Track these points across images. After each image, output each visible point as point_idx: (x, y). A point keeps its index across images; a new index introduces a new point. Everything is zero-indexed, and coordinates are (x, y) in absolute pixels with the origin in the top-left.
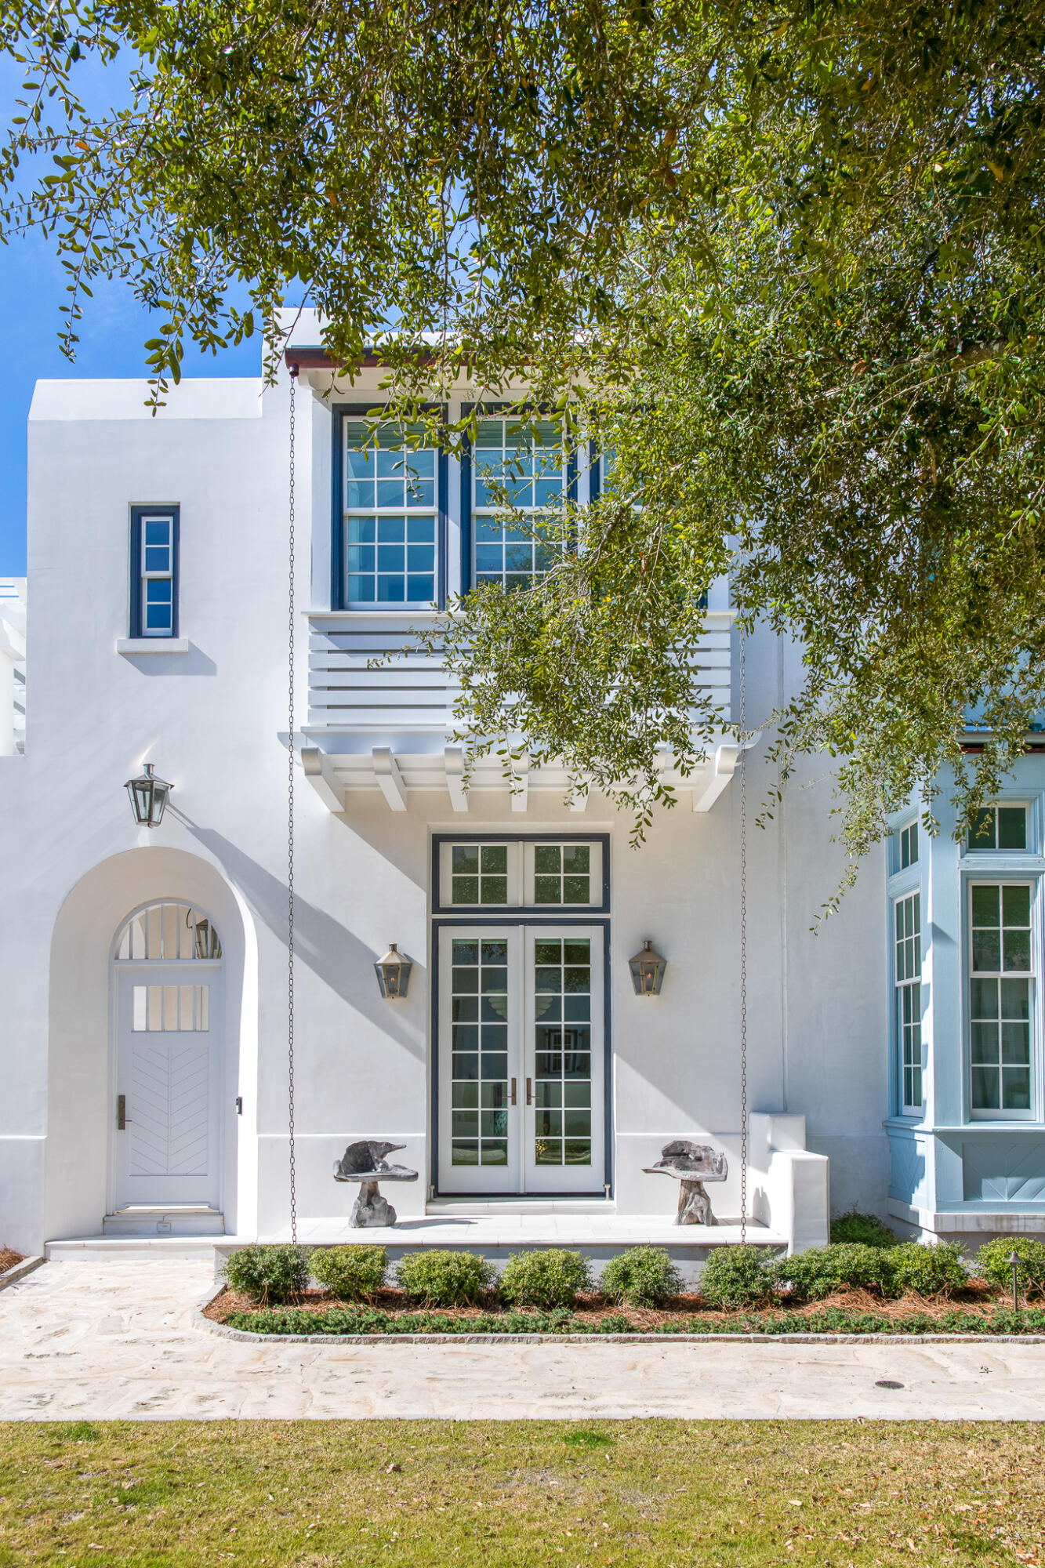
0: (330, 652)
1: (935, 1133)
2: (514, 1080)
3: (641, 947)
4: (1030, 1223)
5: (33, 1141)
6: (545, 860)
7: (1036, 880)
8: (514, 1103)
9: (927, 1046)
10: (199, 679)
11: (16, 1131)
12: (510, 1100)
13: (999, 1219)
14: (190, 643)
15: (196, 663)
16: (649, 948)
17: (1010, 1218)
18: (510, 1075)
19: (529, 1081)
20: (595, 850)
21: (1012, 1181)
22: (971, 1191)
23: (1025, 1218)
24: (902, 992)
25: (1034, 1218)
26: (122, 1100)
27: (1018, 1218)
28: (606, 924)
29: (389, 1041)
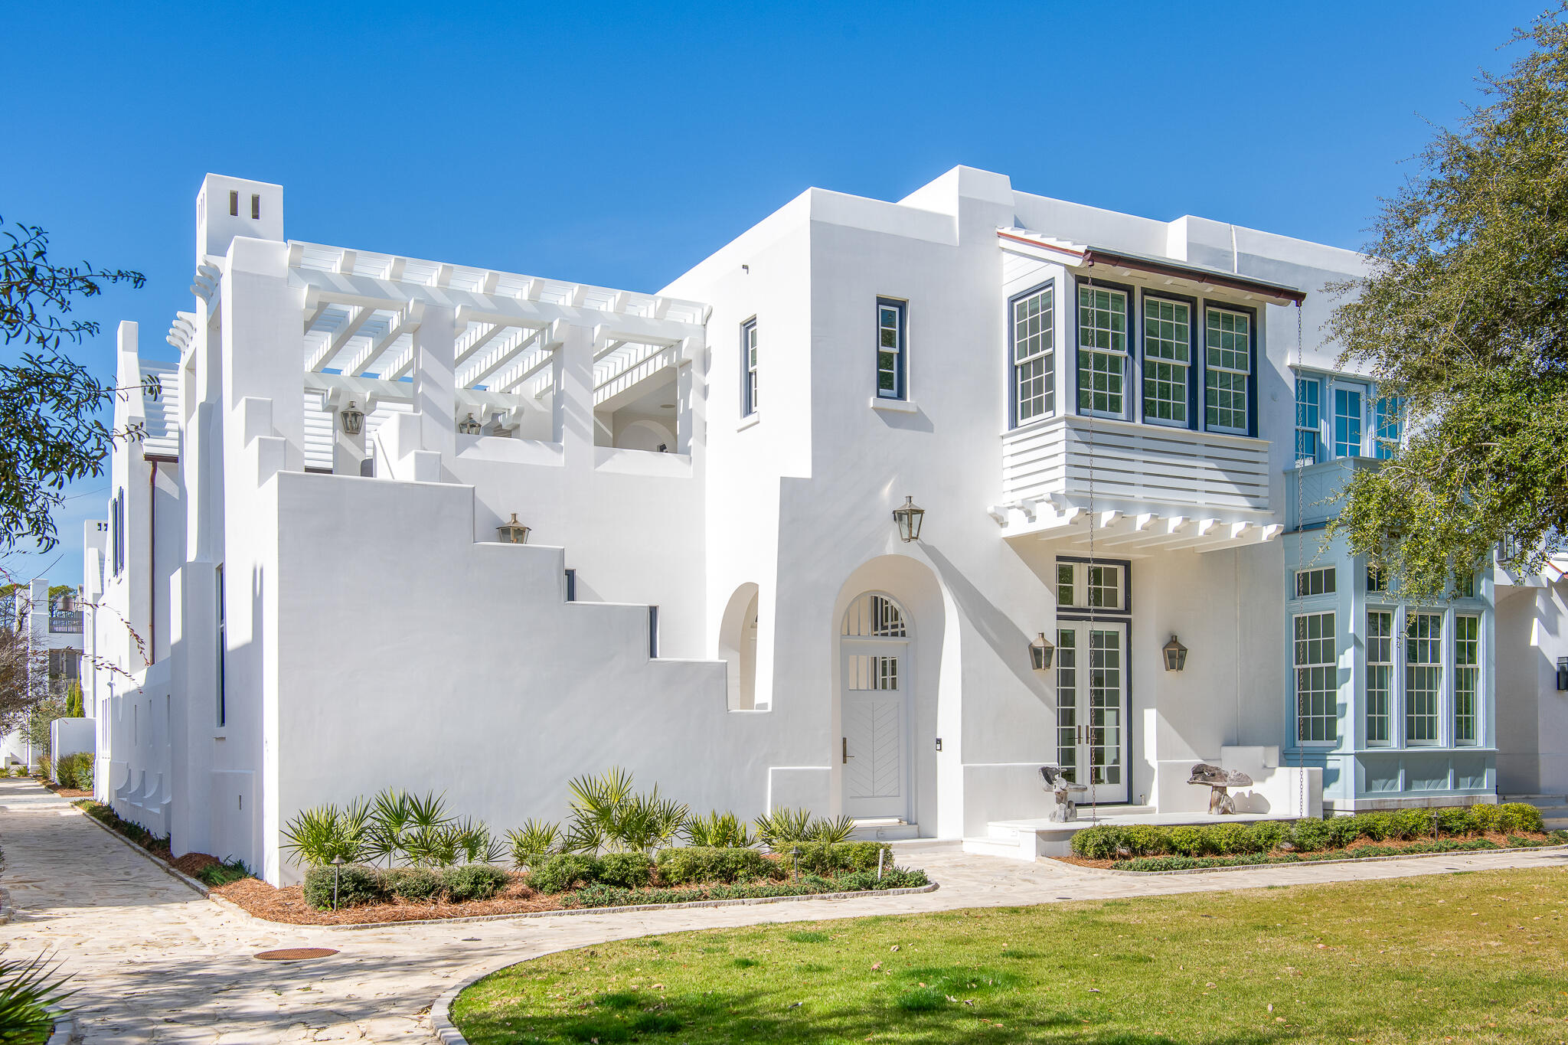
0: (1075, 441)
1: (1355, 755)
2: (1079, 727)
3: (1169, 639)
4: (1392, 803)
5: (823, 770)
6: (1096, 576)
7: (1394, 611)
8: (1079, 742)
9: (1344, 705)
10: (922, 434)
11: (811, 763)
12: (1077, 740)
13: (1380, 801)
14: (918, 408)
15: (918, 422)
16: (1173, 641)
17: (1385, 801)
18: (1077, 724)
19: (1087, 727)
20: (1121, 570)
21: (1383, 781)
22: (1369, 787)
23: (1390, 801)
24: (1297, 672)
25: (1393, 801)
26: (844, 740)
27: (1387, 801)
28: (1129, 622)
29: (1036, 700)
